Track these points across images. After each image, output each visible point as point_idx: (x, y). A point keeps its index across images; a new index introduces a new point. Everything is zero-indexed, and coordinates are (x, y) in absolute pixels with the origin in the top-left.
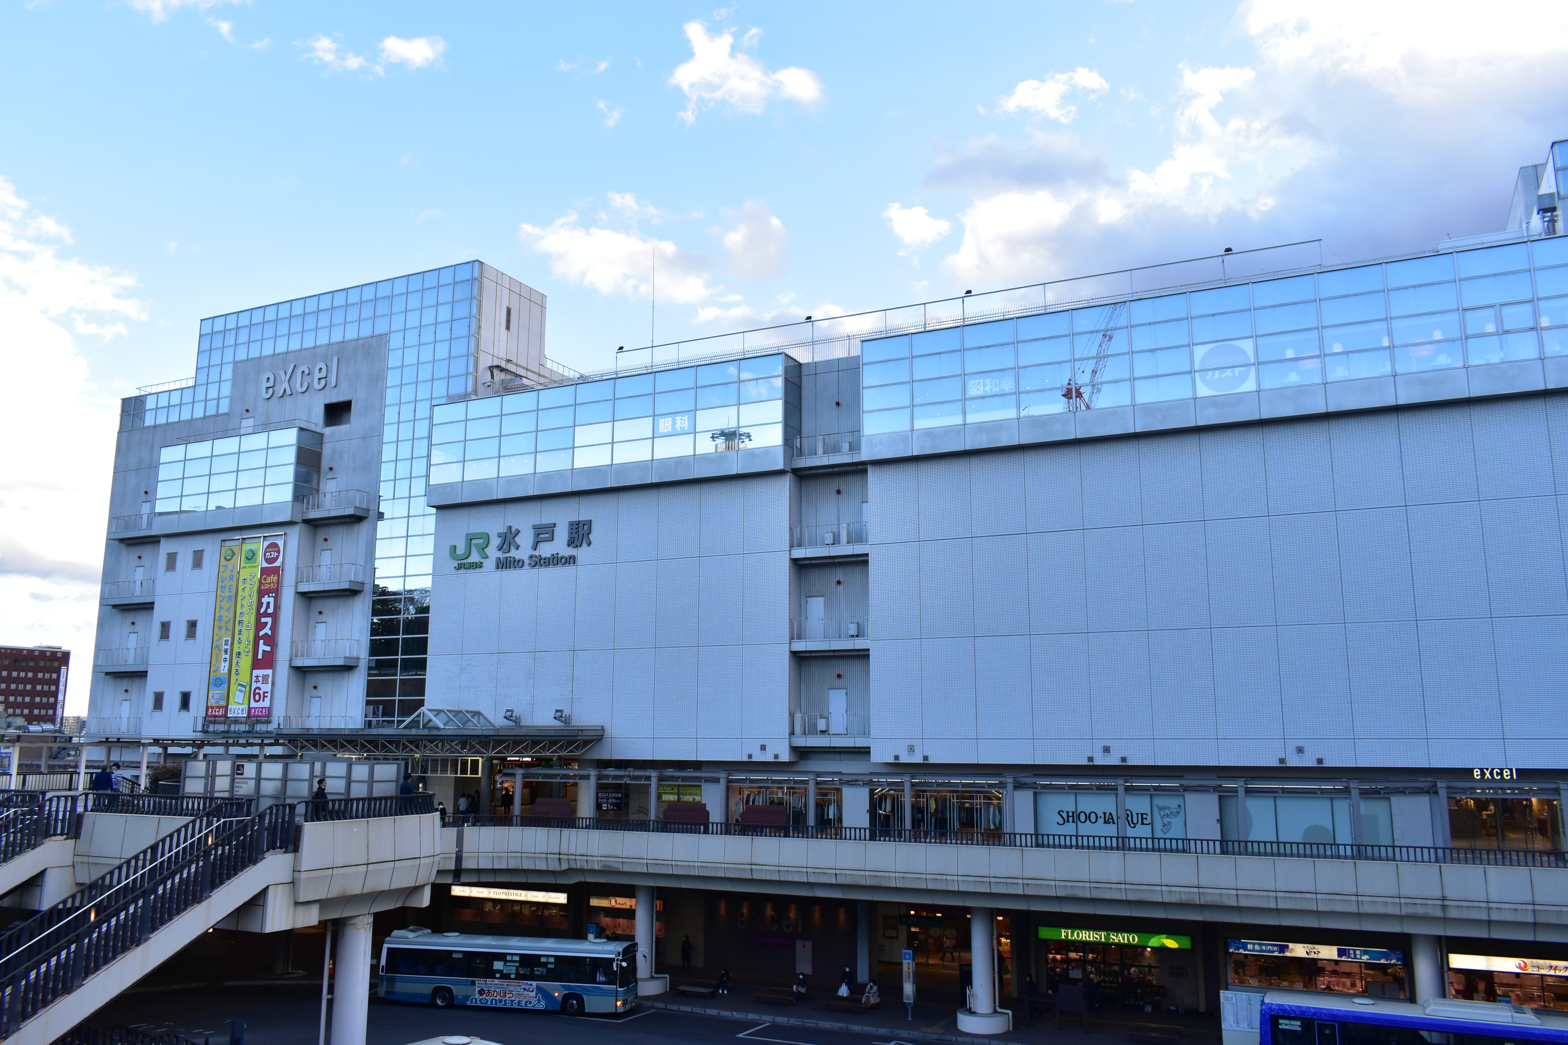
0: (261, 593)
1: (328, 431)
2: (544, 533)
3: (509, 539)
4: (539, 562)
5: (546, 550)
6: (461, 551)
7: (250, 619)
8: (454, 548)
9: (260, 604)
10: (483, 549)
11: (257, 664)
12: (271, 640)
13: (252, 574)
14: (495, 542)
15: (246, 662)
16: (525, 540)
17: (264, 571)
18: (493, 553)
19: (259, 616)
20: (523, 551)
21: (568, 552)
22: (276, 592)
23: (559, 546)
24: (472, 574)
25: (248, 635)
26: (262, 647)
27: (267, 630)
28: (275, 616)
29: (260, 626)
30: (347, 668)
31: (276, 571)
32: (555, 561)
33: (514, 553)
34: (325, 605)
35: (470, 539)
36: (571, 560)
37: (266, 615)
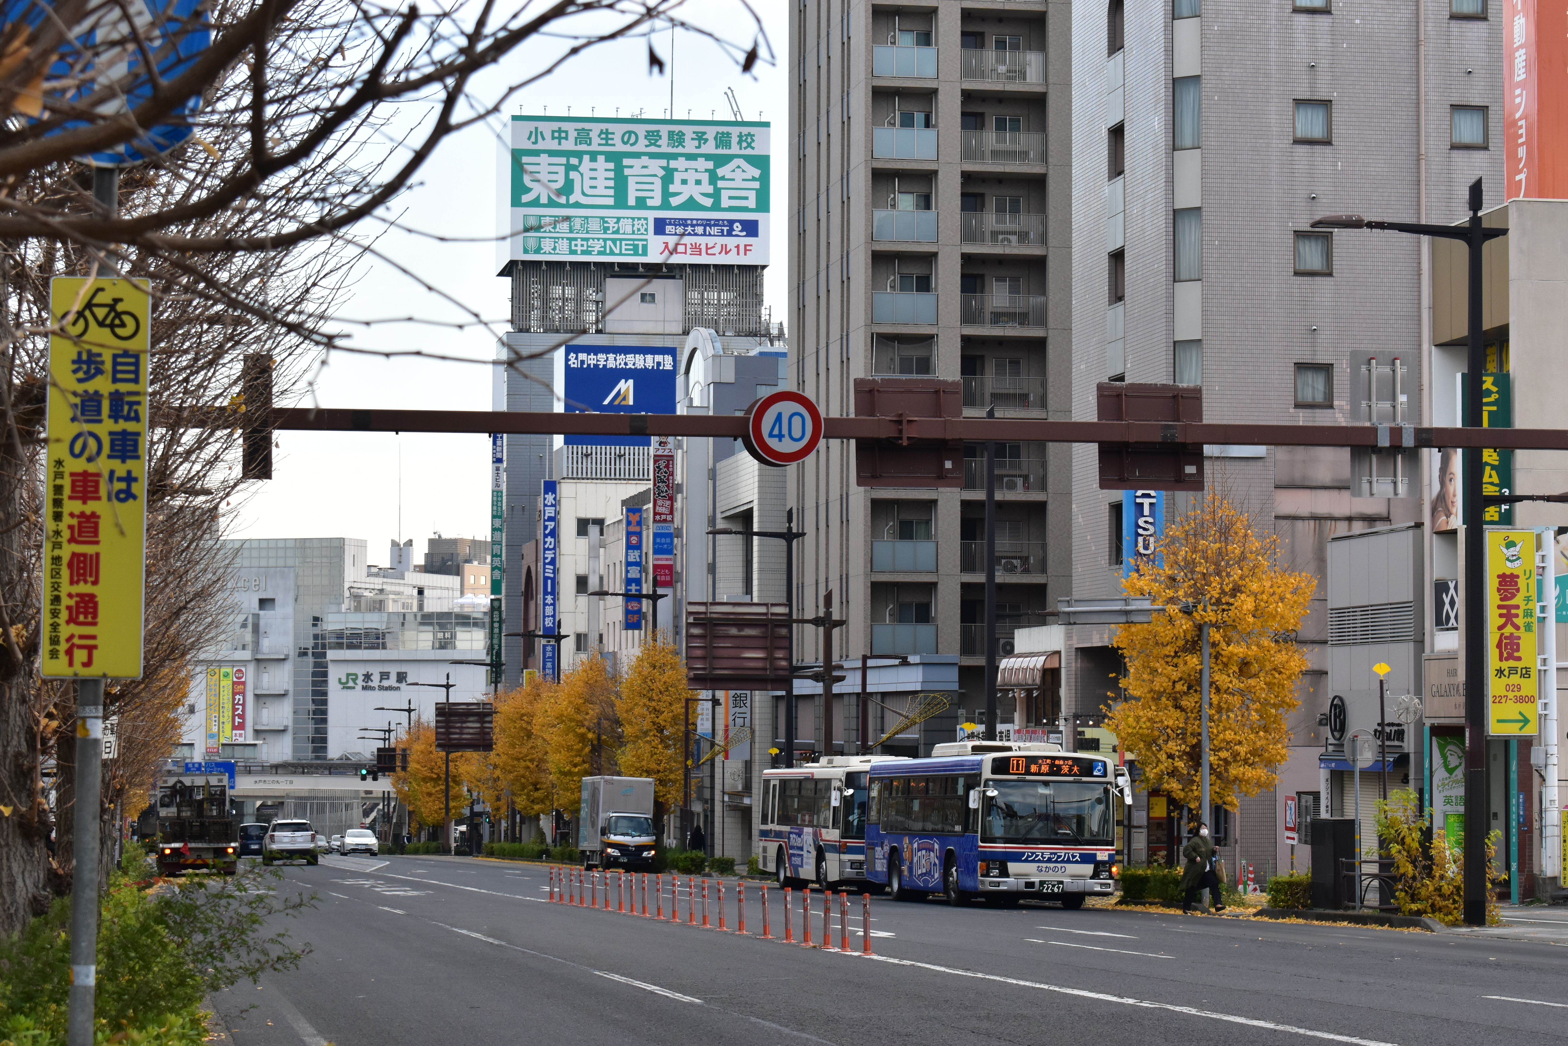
0: (234, 694)
1: (262, 613)
2: (385, 676)
3: (368, 677)
4: (381, 688)
5: (386, 683)
6: (344, 680)
7: (229, 706)
8: (340, 679)
9: (234, 699)
10: (354, 681)
11: (234, 728)
12: (242, 716)
13: (227, 683)
14: (361, 678)
15: (228, 726)
16: (376, 678)
17: (234, 683)
18: (360, 682)
19: (234, 705)
20: (375, 681)
21: (397, 685)
22: (243, 693)
23: (392, 681)
24: (349, 692)
25: (228, 713)
26: (237, 720)
27: (239, 712)
28: (243, 705)
29: (234, 710)
30: (284, 731)
31: (244, 683)
32: (390, 688)
33: (370, 684)
34: (269, 701)
35: (348, 675)
36: (398, 689)
37: (238, 704)
